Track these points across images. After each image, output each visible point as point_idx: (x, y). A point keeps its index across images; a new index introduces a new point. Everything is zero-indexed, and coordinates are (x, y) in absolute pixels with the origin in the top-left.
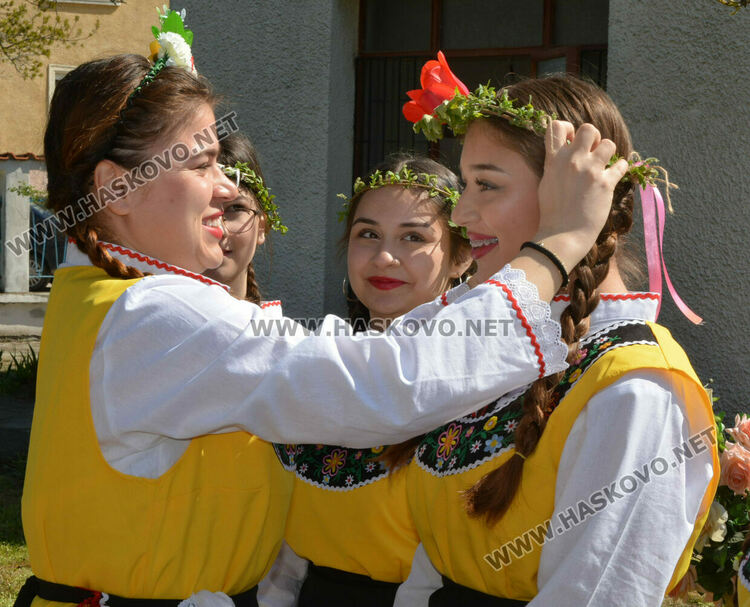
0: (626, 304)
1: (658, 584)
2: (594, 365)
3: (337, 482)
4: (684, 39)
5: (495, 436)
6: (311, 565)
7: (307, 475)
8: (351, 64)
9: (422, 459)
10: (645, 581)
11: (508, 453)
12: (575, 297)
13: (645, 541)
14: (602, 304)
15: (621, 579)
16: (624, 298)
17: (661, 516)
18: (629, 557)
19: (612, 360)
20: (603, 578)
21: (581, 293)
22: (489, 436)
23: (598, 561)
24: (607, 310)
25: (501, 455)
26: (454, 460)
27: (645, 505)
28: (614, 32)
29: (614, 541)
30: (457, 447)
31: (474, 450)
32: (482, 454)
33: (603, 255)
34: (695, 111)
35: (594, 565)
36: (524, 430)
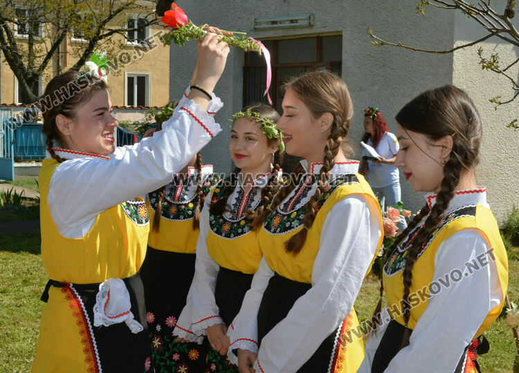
0: (346, 166)
1: (359, 279)
2: (335, 192)
3: (228, 236)
4: (372, 59)
5: (296, 221)
6: (220, 267)
7: (216, 232)
8: (242, 69)
9: (265, 227)
10: (355, 278)
11: (301, 227)
12: (325, 163)
13: (355, 262)
14: (336, 166)
15: (346, 277)
16: (346, 163)
17: (361, 252)
18: (349, 269)
19: (342, 190)
20: (339, 277)
21: (328, 162)
22: (293, 221)
23: (337, 270)
24: (339, 168)
25: (298, 228)
26: (279, 229)
27: (355, 248)
28: (344, 56)
29: (343, 262)
30: (280, 223)
31: (287, 226)
32: (290, 228)
33: (336, 145)
34: (376, 88)
35: (336, 273)
36: (308, 218)
